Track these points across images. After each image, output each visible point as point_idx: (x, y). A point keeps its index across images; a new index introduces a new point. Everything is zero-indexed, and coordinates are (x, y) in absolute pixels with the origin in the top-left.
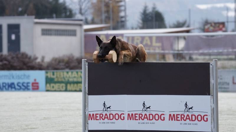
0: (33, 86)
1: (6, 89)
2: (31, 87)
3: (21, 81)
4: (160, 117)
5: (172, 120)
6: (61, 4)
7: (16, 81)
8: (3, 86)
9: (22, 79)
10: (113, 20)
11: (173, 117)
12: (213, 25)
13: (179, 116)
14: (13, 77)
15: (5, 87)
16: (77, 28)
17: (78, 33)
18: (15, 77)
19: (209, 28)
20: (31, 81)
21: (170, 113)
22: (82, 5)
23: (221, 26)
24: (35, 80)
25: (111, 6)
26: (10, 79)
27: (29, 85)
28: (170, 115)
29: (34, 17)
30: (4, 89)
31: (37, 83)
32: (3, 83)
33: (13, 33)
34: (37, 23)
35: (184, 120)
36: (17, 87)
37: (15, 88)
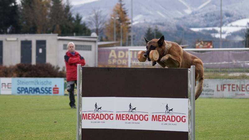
0: (54, 90)
1: (32, 93)
2: (52, 92)
3: (44, 86)
4: (144, 118)
5: (155, 120)
6: (82, 25)
7: (40, 87)
8: (30, 90)
9: (45, 85)
10: (123, 38)
11: (155, 118)
12: (203, 43)
13: (161, 117)
14: (38, 83)
15: (31, 91)
16: (92, 44)
17: (93, 48)
18: (39, 83)
19: (199, 46)
20: (53, 86)
21: (153, 114)
22: (98, 26)
23: (209, 44)
24: (56, 86)
25: (121, 27)
26: (35, 84)
27: (50, 89)
28: (153, 116)
29: (57, 34)
30: (31, 92)
31: (58, 88)
32: (30, 88)
33: (41, 48)
34: (60, 40)
35: (165, 121)
36: (41, 91)
37: (39, 92)
